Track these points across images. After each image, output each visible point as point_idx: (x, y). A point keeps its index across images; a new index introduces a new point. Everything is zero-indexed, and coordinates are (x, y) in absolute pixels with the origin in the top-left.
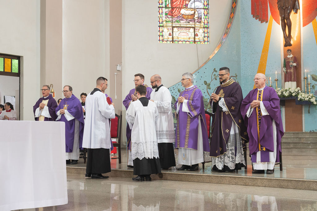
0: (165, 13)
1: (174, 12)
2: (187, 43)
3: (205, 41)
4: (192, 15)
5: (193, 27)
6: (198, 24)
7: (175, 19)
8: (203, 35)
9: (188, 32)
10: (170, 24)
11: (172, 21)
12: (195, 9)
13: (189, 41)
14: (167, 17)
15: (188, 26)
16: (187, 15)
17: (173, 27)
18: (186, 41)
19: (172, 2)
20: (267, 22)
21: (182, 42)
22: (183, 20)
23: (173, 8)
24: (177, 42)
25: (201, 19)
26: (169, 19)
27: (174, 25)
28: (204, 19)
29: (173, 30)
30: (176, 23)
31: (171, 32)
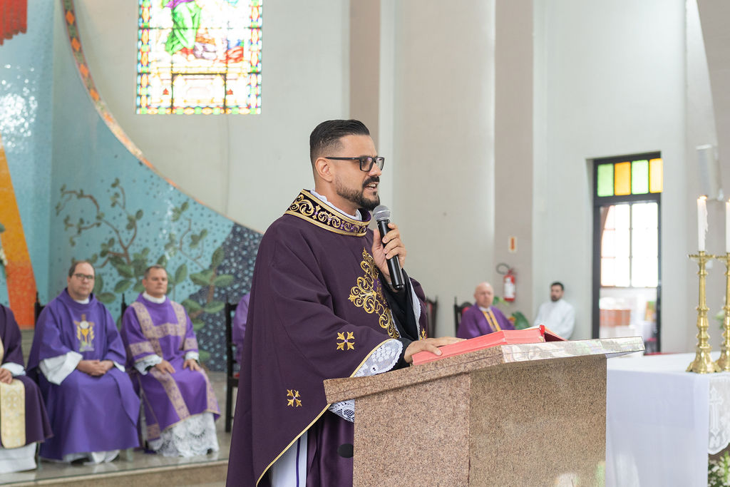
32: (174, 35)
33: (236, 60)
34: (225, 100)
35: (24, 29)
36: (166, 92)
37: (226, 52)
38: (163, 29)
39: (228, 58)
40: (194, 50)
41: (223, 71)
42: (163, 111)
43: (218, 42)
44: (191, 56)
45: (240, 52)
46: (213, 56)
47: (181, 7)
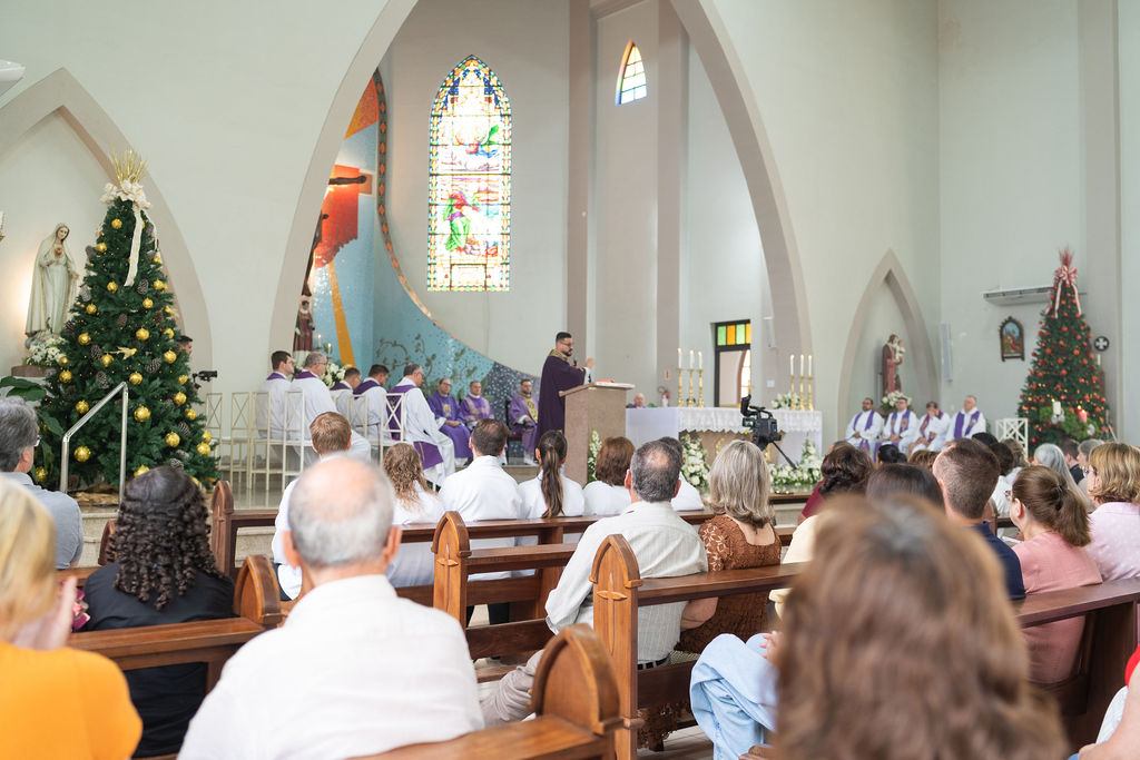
32: (451, 239)
33: (493, 255)
34: (485, 281)
35: (356, 238)
36: (446, 276)
37: (487, 250)
39: (487, 254)
40: (465, 249)
41: (484, 262)
42: (444, 289)
43: (481, 243)
44: (463, 253)
45: (495, 250)
46: (477, 252)
47: (457, 221)
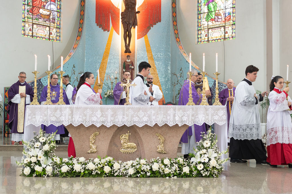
0: (27, 10)
1: (34, 10)
2: (44, 39)
3: (57, 40)
4: (48, 15)
5: (48, 26)
6: (52, 24)
7: (35, 16)
8: (56, 34)
9: (44, 30)
10: (30, 20)
11: (33, 18)
12: (50, 11)
13: (45, 38)
14: (29, 13)
15: (45, 24)
16: (44, 15)
17: (33, 24)
18: (43, 38)
19: (33, 2)
20: (108, 31)
21: (40, 38)
22: (41, 19)
23: (33, 7)
24: (36, 37)
25: (55, 20)
26: (30, 16)
27: (34, 22)
28: (57, 21)
29: (33, 26)
30: (35, 20)
31: (31, 28)
32: (208, 15)
33: (228, 20)
34: (225, 36)
35: (160, 21)
36: (206, 35)
37: (225, 18)
38: (205, 13)
39: (225, 20)
40: (215, 18)
41: (224, 25)
42: (205, 42)
43: (222, 14)
44: (214, 22)
45: (229, 17)
47: (211, 5)
